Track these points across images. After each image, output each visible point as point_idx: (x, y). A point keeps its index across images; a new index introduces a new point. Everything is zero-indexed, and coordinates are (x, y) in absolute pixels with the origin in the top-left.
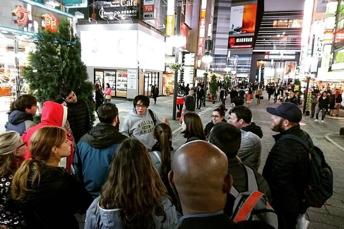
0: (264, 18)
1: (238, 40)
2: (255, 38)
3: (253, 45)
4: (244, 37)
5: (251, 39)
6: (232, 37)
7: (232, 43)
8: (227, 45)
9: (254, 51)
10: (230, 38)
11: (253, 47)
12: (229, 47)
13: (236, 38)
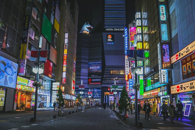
0: (106, 69)
1: (93, 80)
2: (102, 79)
3: (101, 82)
4: (96, 78)
5: (100, 79)
6: (90, 78)
7: (90, 82)
8: (87, 82)
9: (102, 86)
10: (88, 79)
11: (102, 84)
12: (88, 84)
13: (92, 79)
